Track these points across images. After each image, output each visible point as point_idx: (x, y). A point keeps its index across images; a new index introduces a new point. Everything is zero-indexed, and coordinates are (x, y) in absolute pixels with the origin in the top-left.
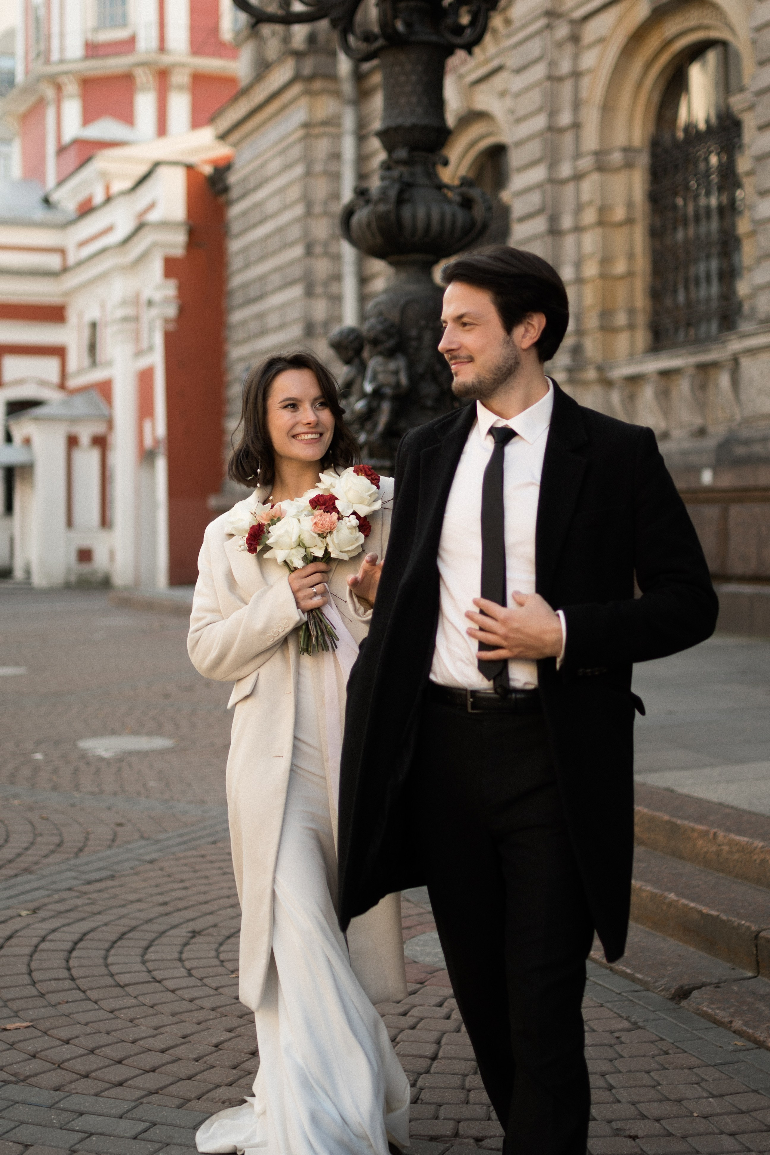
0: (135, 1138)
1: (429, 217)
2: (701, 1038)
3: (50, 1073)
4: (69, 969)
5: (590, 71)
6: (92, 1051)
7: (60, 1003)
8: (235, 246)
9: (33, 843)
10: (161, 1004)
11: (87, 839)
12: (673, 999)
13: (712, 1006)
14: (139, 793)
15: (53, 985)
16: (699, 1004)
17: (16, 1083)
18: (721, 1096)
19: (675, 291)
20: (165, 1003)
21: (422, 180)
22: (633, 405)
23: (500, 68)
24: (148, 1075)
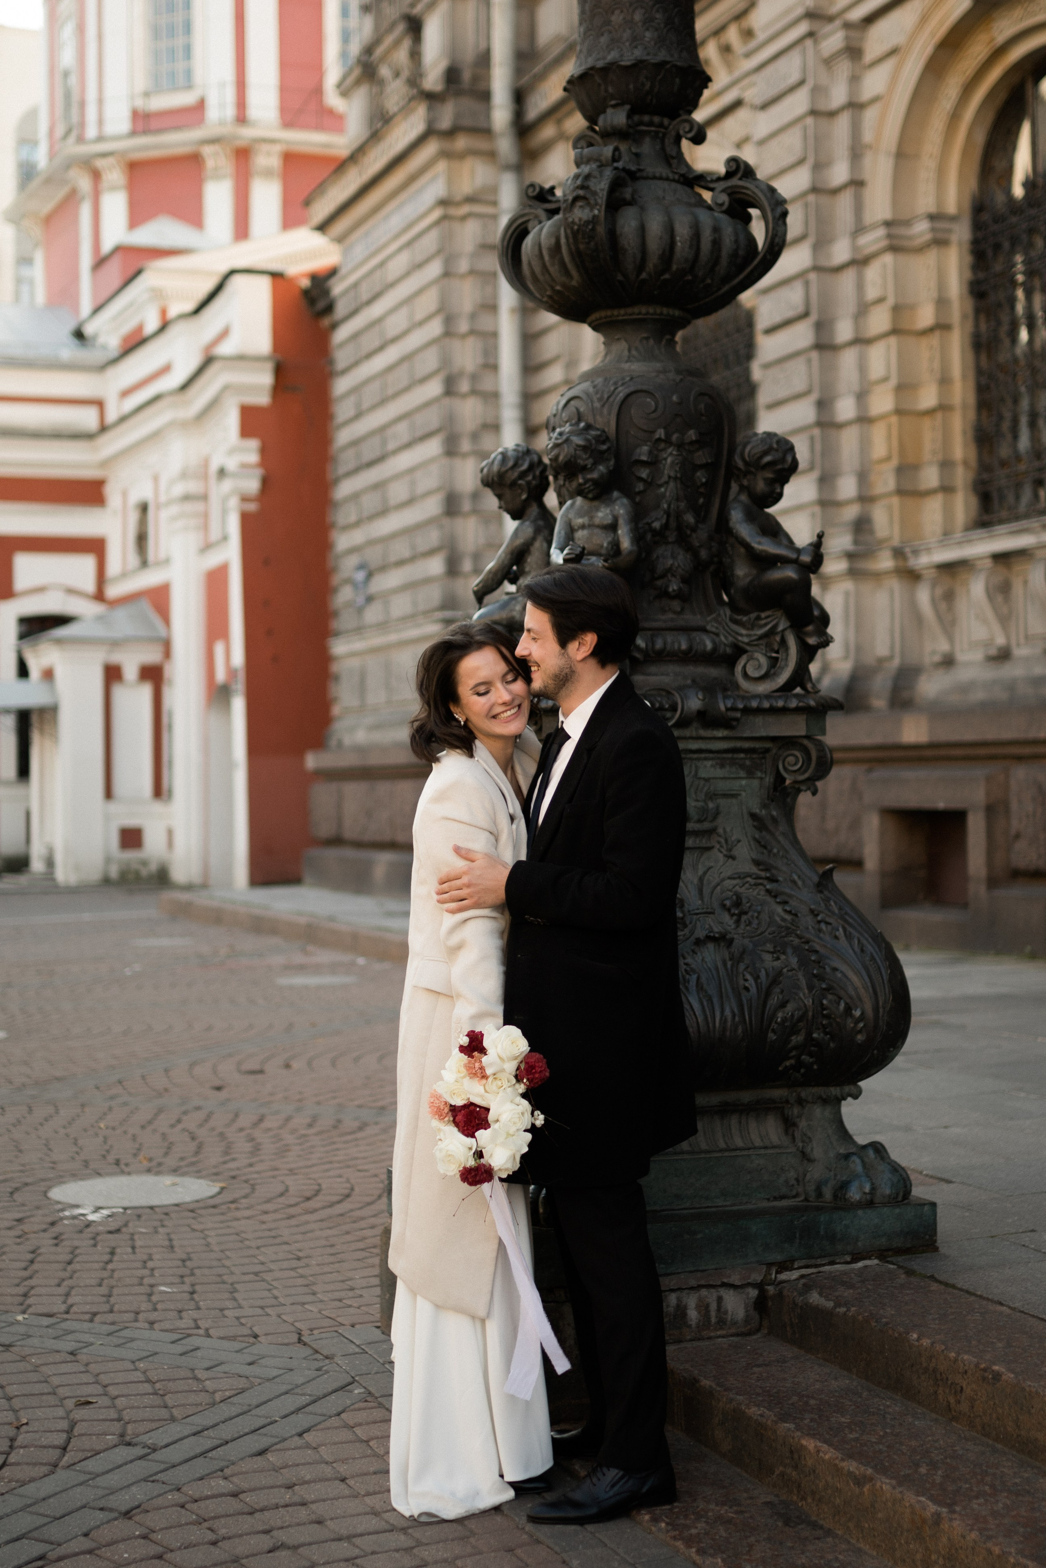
1: (669, 233)
5: (875, 100)
19: (1016, 437)
21: (654, 167)
22: (951, 608)
23: (737, 104)
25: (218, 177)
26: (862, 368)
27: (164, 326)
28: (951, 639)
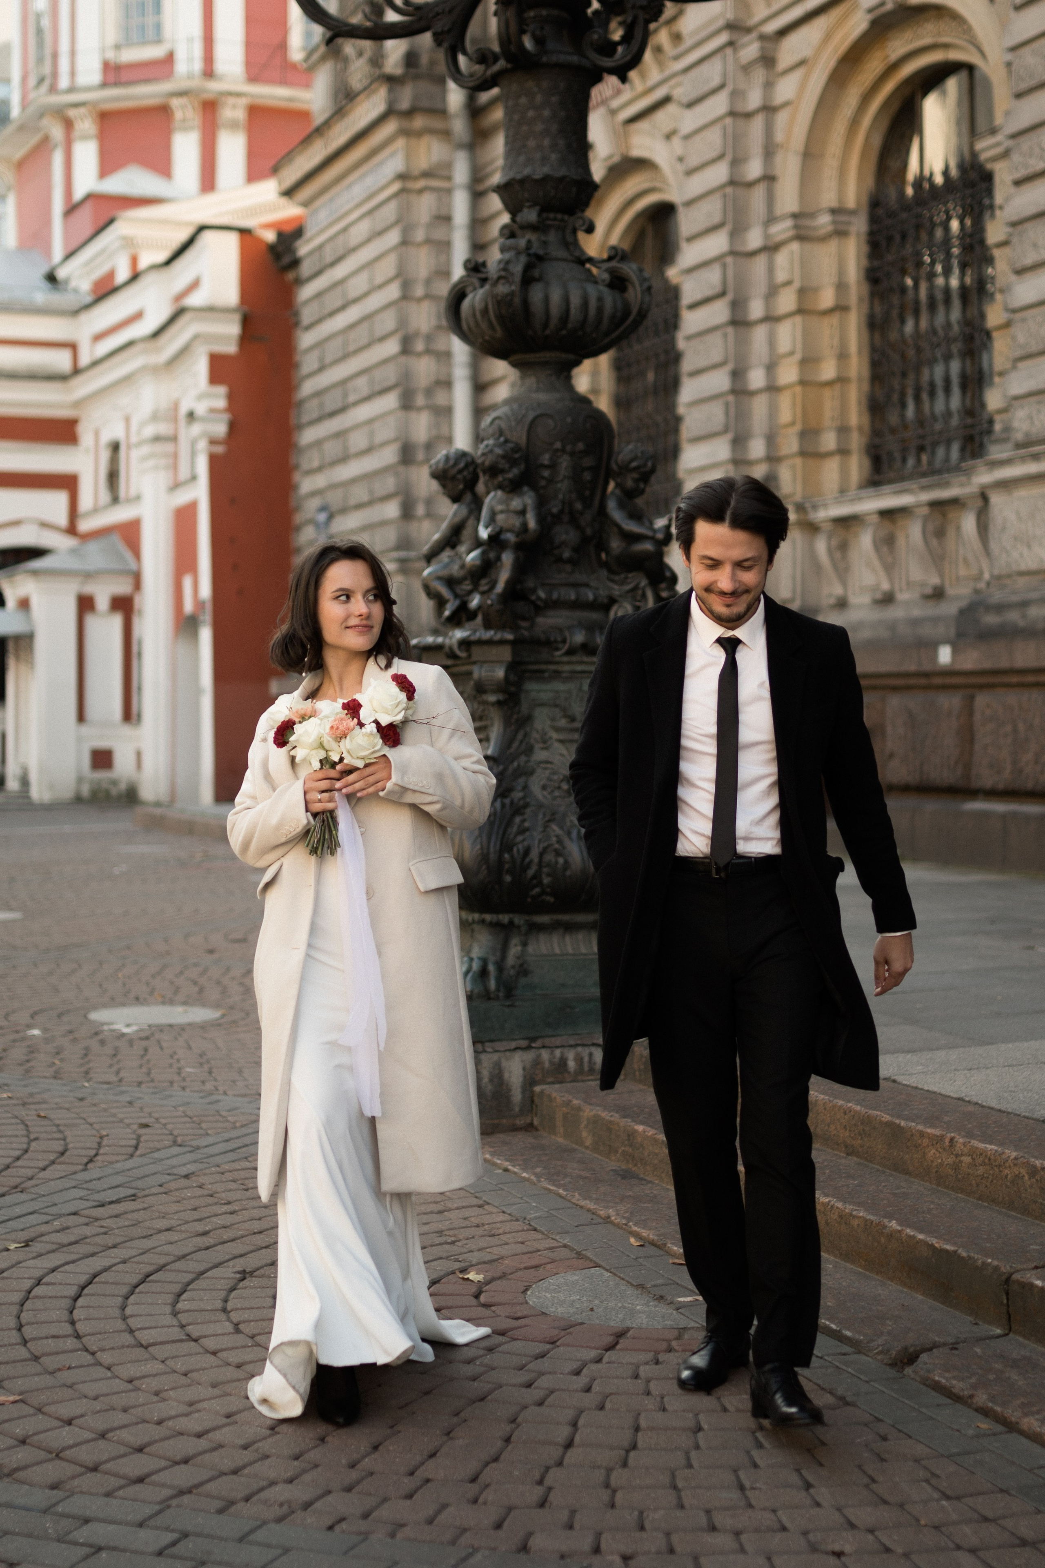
0: (159, 1554)
1: (566, 300)
2: (931, 1419)
3: (44, 1465)
4: (73, 1323)
5: (786, 105)
6: (103, 1435)
7: (59, 1370)
8: (306, 340)
9: (26, 1151)
10: (198, 1370)
11: (100, 1145)
12: (893, 1365)
13: (947, 1375)
14: (171, 1083)
15: (51, 1344)
16: (928, 1371)
18: (958, 1497)
19: (903, 405)
20: (203, 1369)
21: (557, 251)
22: (844, 556)
23: (666, 100)
24: (177, 1467)
25: (186, 129)
26: (772, 342)
27: (135, 277)
28: (844, 583)
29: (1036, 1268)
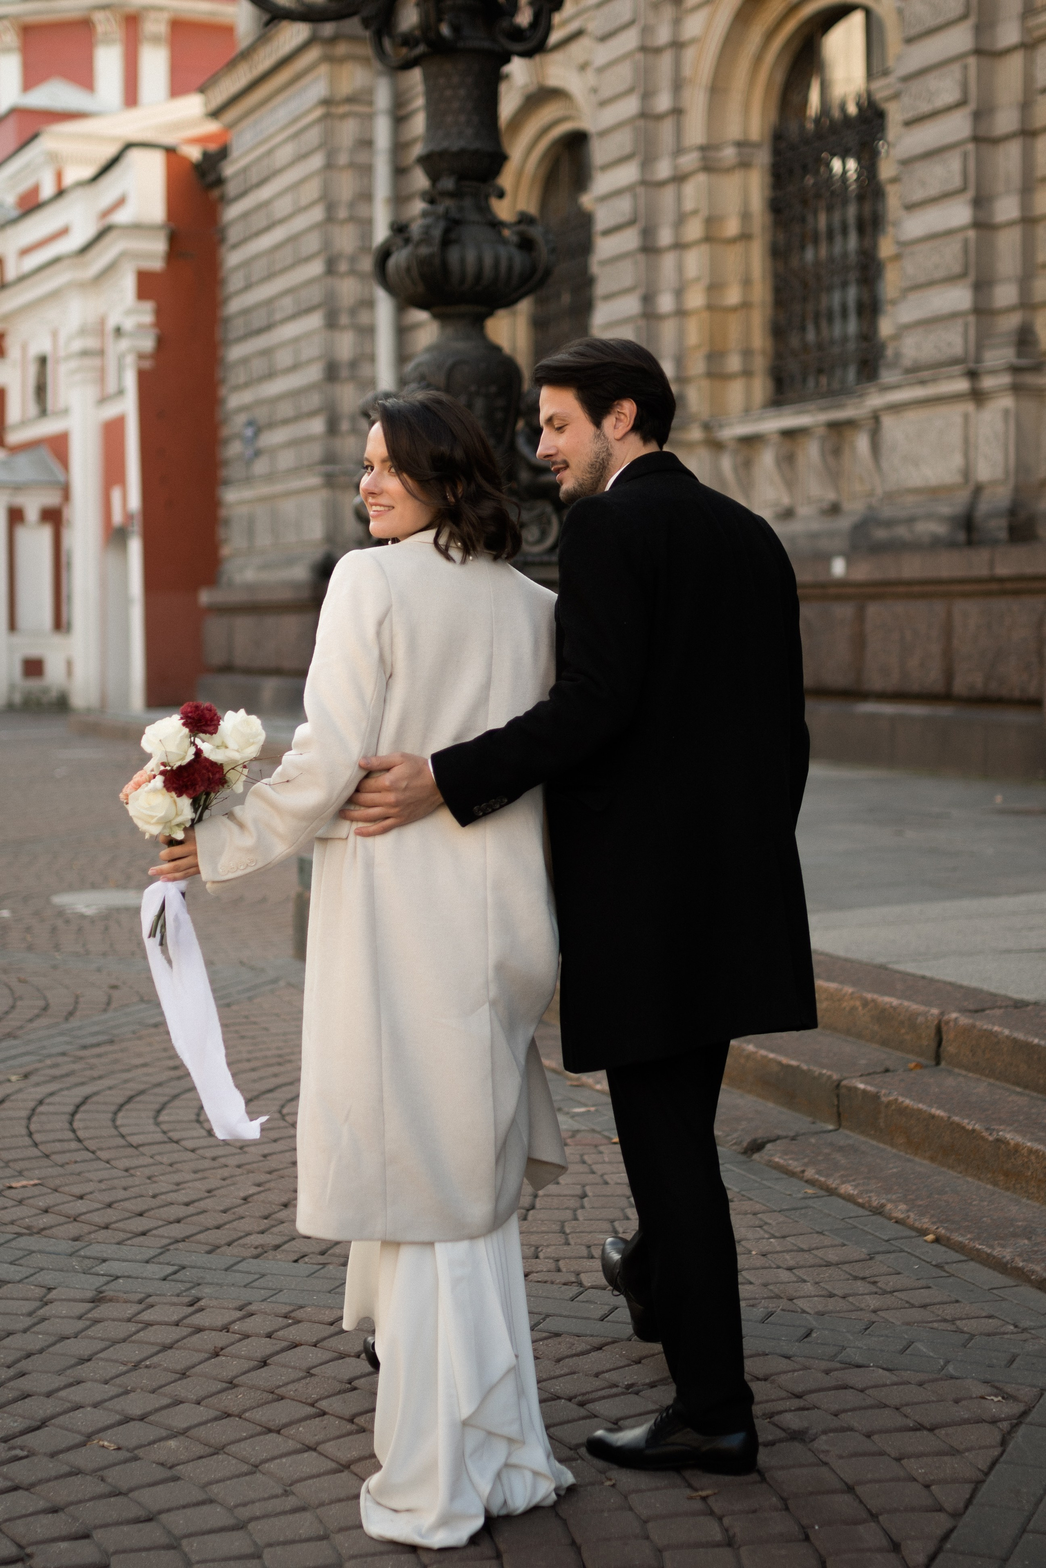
0: (164, 1279)
1: (480, 260)
2: (770, 1188)
3: (66, 1226)
4: (74, 1131)
5: (693, 41)
6: (110, 1205)
7: (67, 1163)
8: (232, 259)
9: (13, 1007)
10: (180, 1162)
11: (76, 1003)
12: (745, 1152)
13: (786, 1157)
14: (133, 954)
15: (58, 1146)
16: (772, 1155)
17: (31, 1235)
18: (784, 1237)
19: (803, 329)
20: (185, 1161)
21: (473, 216)
24: (172, 1225)
25: (108, 42)
26: (680, 268)
27: (61, 193)
28: (748, 498)
29: (861, 1076)
